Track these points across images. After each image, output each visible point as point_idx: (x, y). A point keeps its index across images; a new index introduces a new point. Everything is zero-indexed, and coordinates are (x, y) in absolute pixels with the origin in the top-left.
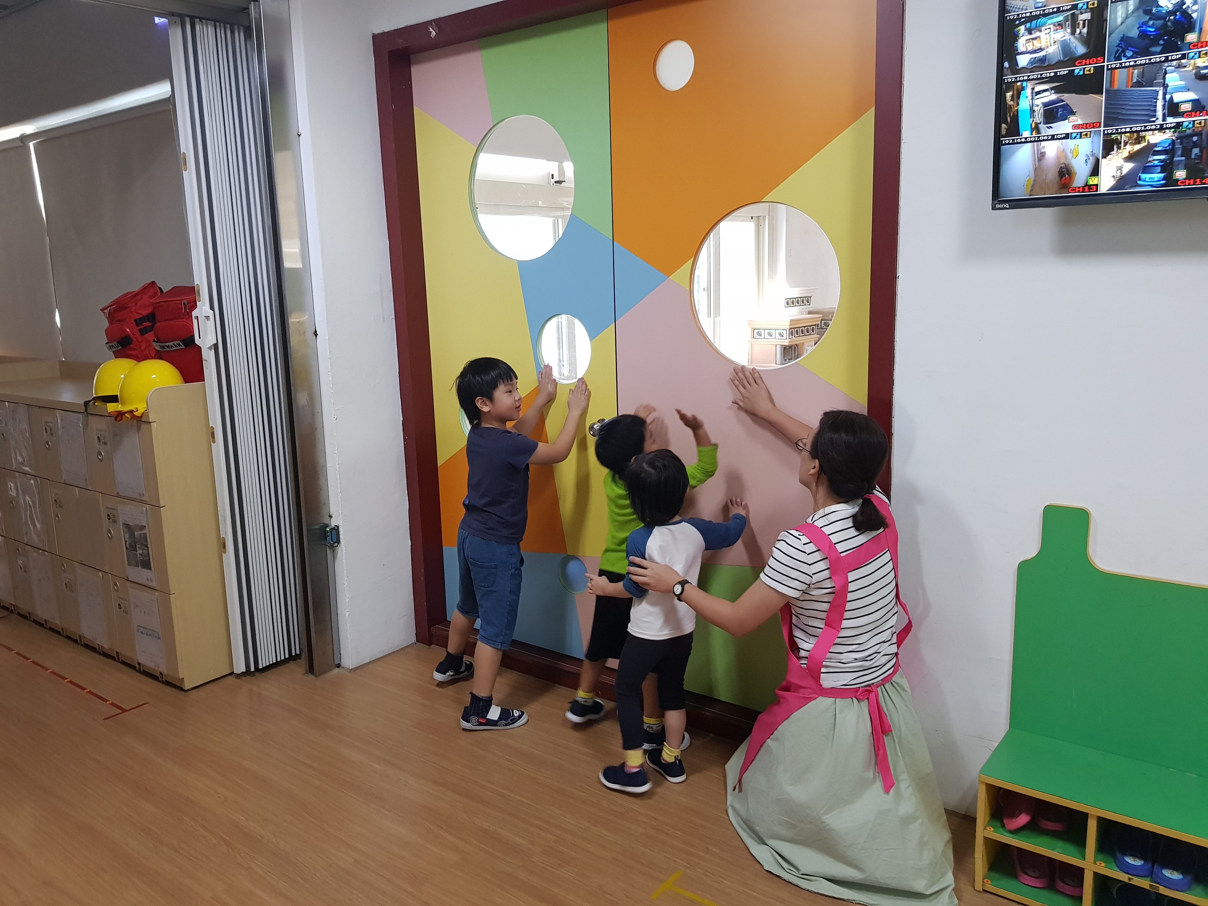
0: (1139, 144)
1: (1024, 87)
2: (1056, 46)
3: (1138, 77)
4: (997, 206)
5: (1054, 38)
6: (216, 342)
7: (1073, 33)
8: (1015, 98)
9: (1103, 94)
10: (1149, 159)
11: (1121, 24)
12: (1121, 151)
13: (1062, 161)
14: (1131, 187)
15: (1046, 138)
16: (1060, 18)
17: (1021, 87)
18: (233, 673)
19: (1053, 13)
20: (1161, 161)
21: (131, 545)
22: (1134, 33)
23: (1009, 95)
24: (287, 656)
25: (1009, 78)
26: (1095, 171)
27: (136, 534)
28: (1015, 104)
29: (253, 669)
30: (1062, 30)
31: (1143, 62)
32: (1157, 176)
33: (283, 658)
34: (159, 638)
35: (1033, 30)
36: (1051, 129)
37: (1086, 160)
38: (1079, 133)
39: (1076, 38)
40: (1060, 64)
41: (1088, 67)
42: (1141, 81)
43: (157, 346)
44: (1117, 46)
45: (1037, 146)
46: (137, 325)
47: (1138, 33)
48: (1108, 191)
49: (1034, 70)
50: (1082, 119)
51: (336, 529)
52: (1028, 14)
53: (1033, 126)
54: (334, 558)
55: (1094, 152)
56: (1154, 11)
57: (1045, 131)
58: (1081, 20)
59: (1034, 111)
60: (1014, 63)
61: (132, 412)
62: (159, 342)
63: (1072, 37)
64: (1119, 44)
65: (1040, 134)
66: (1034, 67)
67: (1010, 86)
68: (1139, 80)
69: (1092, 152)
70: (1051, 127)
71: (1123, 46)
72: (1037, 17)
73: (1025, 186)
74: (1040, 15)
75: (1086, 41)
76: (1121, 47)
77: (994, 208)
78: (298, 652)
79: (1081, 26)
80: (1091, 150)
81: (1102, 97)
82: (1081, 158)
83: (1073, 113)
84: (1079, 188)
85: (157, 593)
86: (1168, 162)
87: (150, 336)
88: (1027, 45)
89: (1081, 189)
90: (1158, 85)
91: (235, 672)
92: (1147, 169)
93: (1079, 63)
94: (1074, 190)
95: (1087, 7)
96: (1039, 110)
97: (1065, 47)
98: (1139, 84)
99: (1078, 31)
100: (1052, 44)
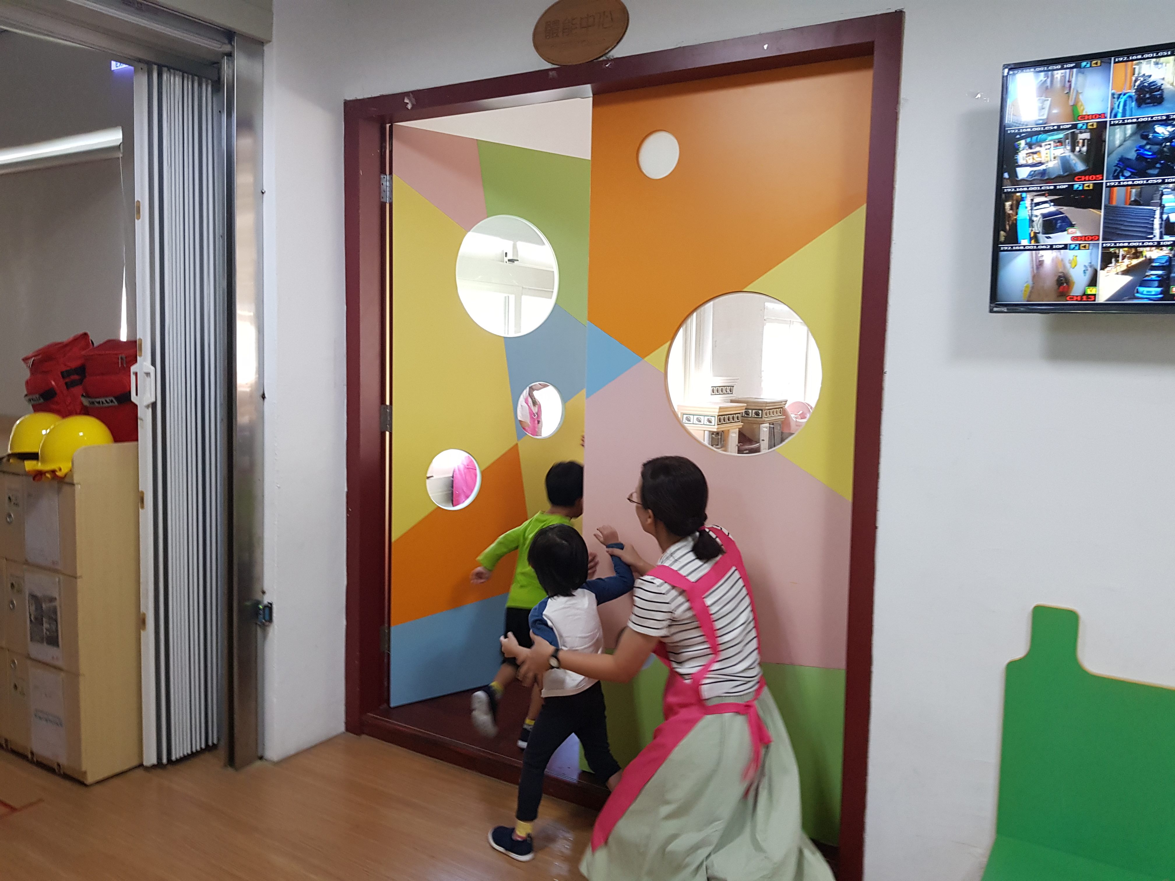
0: (1137, 258)
1: (1023, 197)
2: (1056, 162)
3: (1135, 196)
4: (995, 309)
5: (1054, 154)
6: (155, 400)
7: (1073, 150)
8: (1014, 208)
9: (1101, 209)
10: (1147, 274)
11: (1120, 146)
12: (1118, 264)
13: (1061, 270)
14: (1129, 299)
15: (1044, 247)
16: (1061, 135)
17: (1020, 197)
18: (141, 765)
19: (1054, 130)
20: (1158, 276)
21: (36, 619)
22: (1132, 155)
23: (1008, 204)
24: (203, 746)
25: (1008, 188)
26: (1093, 282)
27: (44, 606)
28: (1014, 213)
29: (165, 761)
30: (1062, 147)
31: (1141, 182)
32: (1154, 290)
33: (198, 748)
34: (61, 725)
35: (1034, 144)
36: (1050, 239)
37: (1084, 270)
38: (1078, 245)
39: (1075, 155)
40: (1059, 178)
41: (1087, 183)
42: (1139, 200)
43: (85, 402)
44: (1115, 166)
45: (1036, 254)
46: (63, 377)
47: (1136, 155)
48: (1106, 301)
49: (1034, 182)
50: (1081, 233)
51: (269, 607)
52: (1029, 130)
53: (1032, 235)
54: (265, 637)
55: (1093, 263)
56: (1150, 136)
57: (1043, 240)
58: (1080, 139)
59: (1033, 221)
60: (1013, 174)
61: (53, 472)
62: (88, 396)
63: (1071, 154)
64: (1118, 164)
65: (1039, 243)
66: (1034, 180)
67: (1009, 196)
68: (1137, 199)
69: (1090, 263)
70: (1050, 238)
71: (1122, 167)
72: (1038, 133)
73: (1023, 292)
74: (1041, 131)
75: (1085, 158)
76: (1119, 167)
77: (991, 311)
78: (215, 742)
79: (1080, 145)
80: (1090, 262)
81: (1101, 212)
82: (1080, 269)
83: (1072, 226)
84: (1077, 296)
85: (63, 674)
86: (1165, 277)
87: (77, 390)
88: (1027, 159)
89: (1079, 298)
90: (1154, 205)
91: (145, 764)
92: (1144, 283)
93: (1079, 179)
94: (1072, 298)
95: (1087, 128)
96: (1038, 221)
97: (1065, 163)
98: (1136, 202)
99: (1077, 149)
100: (1052, 159)
